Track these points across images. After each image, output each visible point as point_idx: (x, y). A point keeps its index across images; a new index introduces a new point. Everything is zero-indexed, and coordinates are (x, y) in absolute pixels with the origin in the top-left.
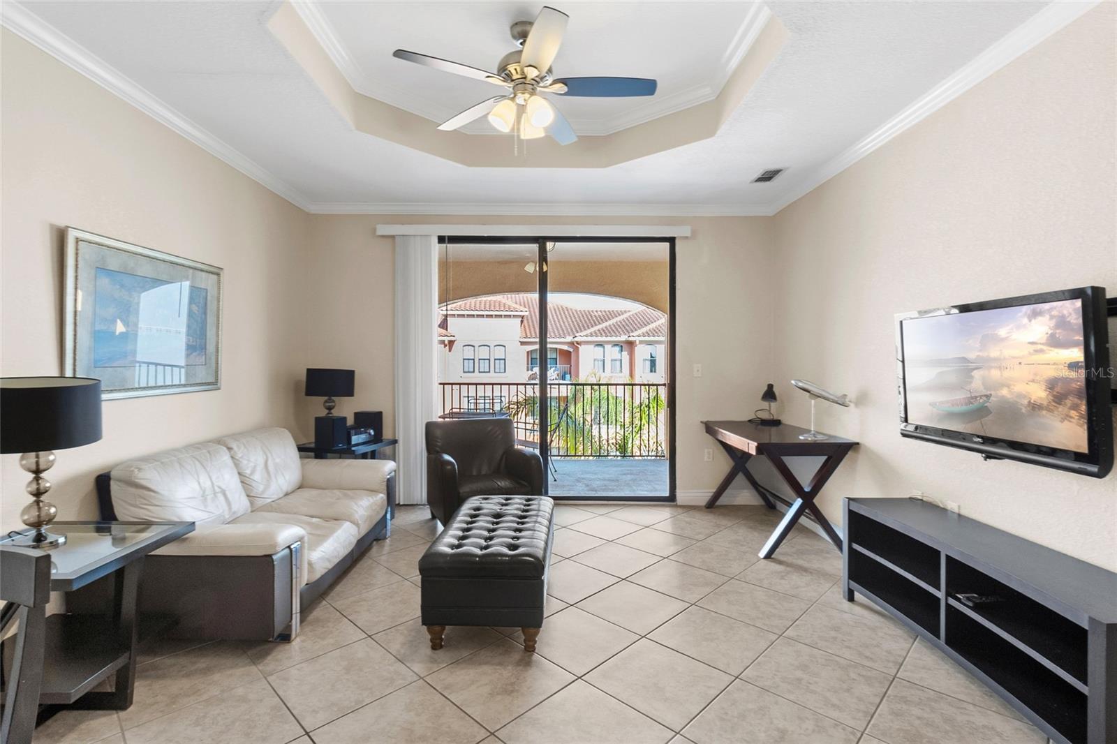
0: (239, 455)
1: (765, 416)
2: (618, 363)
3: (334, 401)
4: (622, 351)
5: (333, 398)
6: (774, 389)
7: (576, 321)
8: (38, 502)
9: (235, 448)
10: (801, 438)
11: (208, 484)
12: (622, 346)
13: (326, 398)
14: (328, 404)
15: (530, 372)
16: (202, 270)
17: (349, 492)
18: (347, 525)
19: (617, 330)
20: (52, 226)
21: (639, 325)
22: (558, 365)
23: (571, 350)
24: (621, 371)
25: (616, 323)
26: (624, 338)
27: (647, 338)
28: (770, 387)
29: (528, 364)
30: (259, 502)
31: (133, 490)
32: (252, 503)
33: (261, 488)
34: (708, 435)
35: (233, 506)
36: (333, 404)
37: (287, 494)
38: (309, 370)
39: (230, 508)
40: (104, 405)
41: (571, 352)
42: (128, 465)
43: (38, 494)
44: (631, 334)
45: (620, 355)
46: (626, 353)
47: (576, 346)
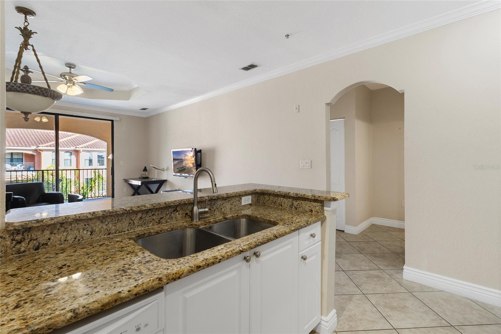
1: (144, 176)
2: (69, 161)
4: (71, 155)
6: (147, 168)
7: (38, 138)
10: (153, 180)
12: (71, 153)
19: (68, 144)
21: (82, 142)
22: (24, 163)
24: (71, 165)
25: (67, 140)
26: (73, 148)
27: (87, 149)
28: (145, 167)
34: (125, 183)
41: (34, 155)
44: (77, 147)
45: (70, 157)
46: (74, 156)
47: (38, 152)
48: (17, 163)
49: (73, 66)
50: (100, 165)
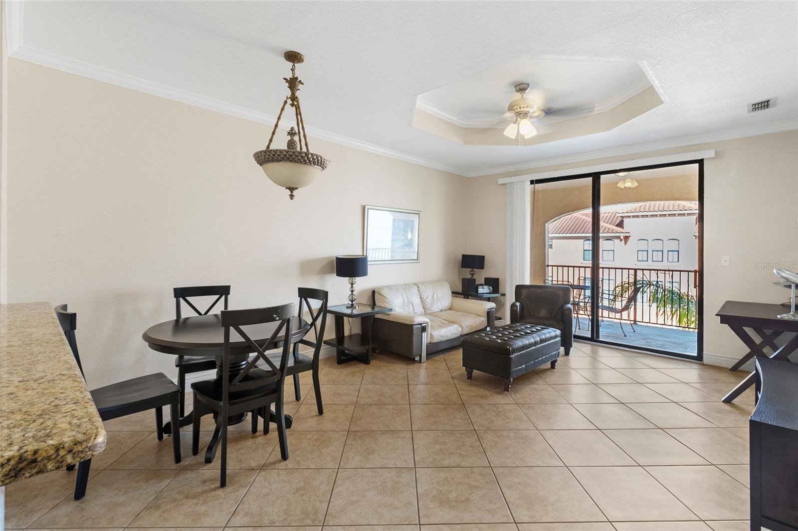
0: (422, 290)
3: (474, 271)
5: (474, 269)
8: (352, 294)
9: (421, 287)
10: (779, 316)
11: (406, 299)
13: (471, 269)
14: (471, 272)
16: (411, 213)
17: (466, 314)
18: (456, 326)
20: (361, 205)
30: (428, 311)
31: (381, 297)
32: (425, 311)
33: (429, 306)
35: (416, 309)
36: (474, 273)
37: (441, 311)
38: (464, 256)
39: (414, 310)
40: (369, 266)
42: (380, 288)
43: (352, 291)
49: (524, 86)
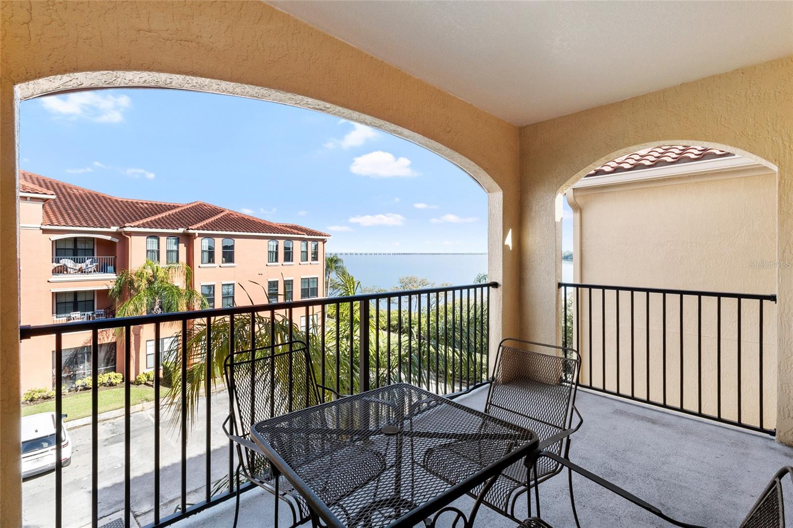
2: (174, 254)
4: (178, 242)
7: (120, 211)
12: (178, 238)
15: (55, 265)
19: (173, 222)
22: (95, 257)
23: (116, 240)
24: (178, 261)
26: (181, 230)
27: (206, 232)
29: (52, 256)
41: (115, 243)
44: (190, 227)
45: (176, 246)
46: (183, 244)
47: (123, 238)
48: (86, 258)
50: (226, 262)
